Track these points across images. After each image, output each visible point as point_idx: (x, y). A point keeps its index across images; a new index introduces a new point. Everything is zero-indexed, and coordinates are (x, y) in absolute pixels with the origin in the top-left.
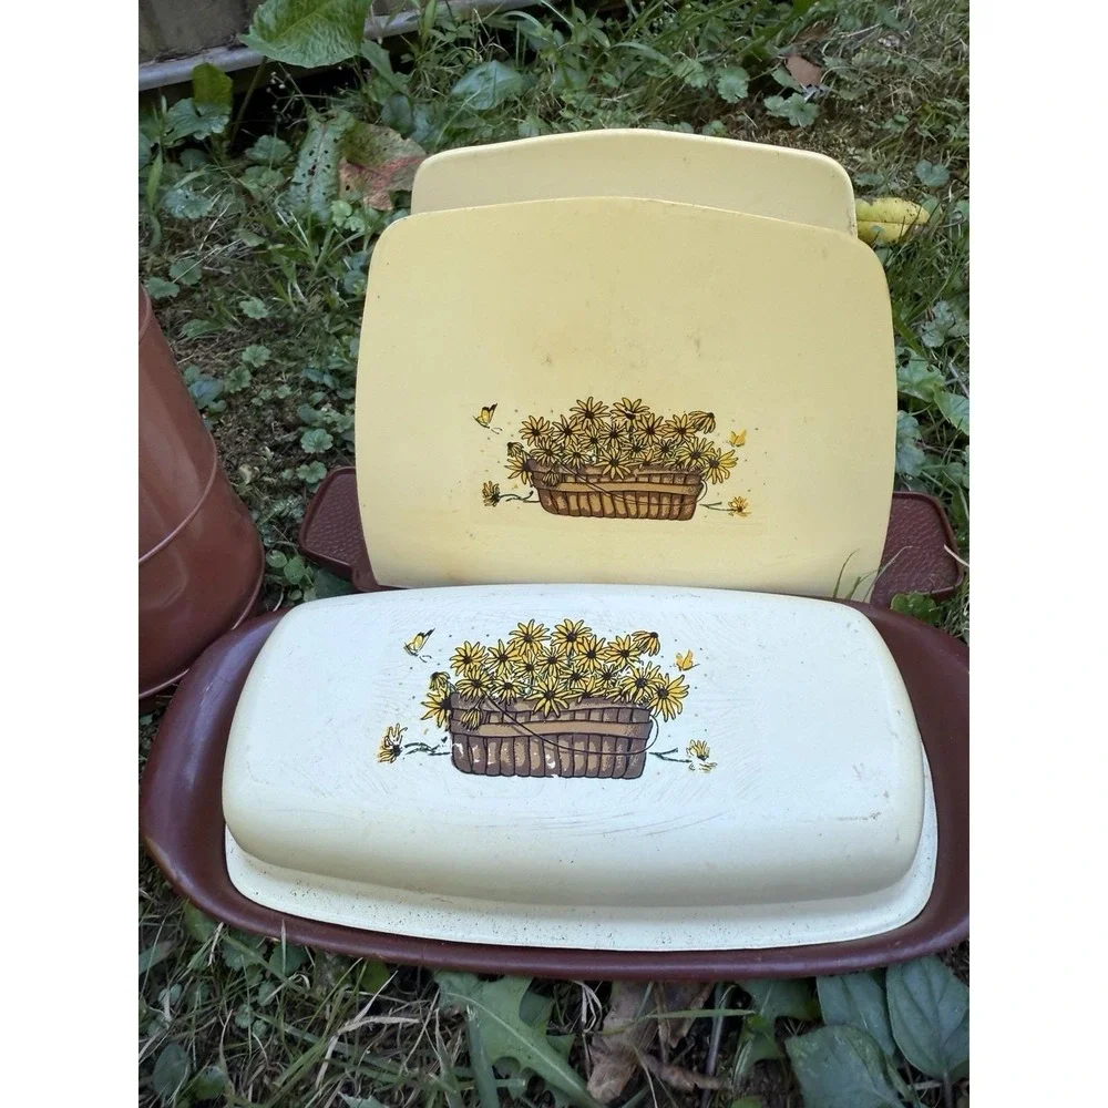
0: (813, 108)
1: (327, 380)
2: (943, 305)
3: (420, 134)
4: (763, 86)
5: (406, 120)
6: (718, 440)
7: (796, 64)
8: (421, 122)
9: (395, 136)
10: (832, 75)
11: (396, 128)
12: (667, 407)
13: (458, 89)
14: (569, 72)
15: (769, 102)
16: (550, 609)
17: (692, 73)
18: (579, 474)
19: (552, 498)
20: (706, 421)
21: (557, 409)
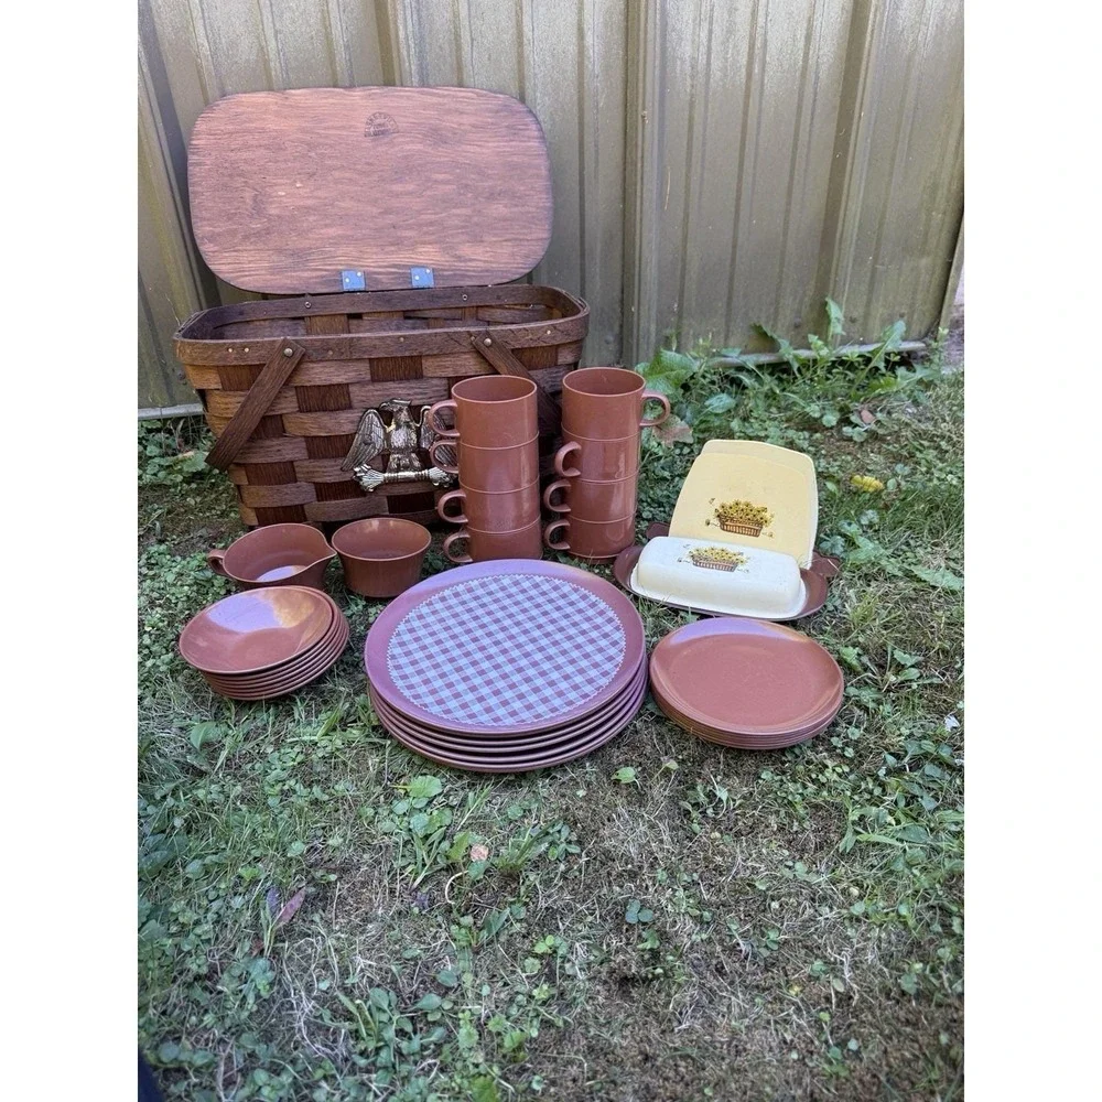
0: (865, 434)
1: (649, 500)
2: (870, 511)
3: (687, 419)
4: (845, 421)
5: (683, 414)
6: (767, 515)
7: (865, 414)
8: (688, 414)
9: (678, 419)
10: (879, 421)
11: (678, 415)
12: (756, 505)
13: (707, 403)
14: (758, 401)
15: (845, 429)
16: (718, 546)
17: (814, 410)
18: (732, 519)
19: (723, 526)
20: (765, 510)
21: (730, 502)
